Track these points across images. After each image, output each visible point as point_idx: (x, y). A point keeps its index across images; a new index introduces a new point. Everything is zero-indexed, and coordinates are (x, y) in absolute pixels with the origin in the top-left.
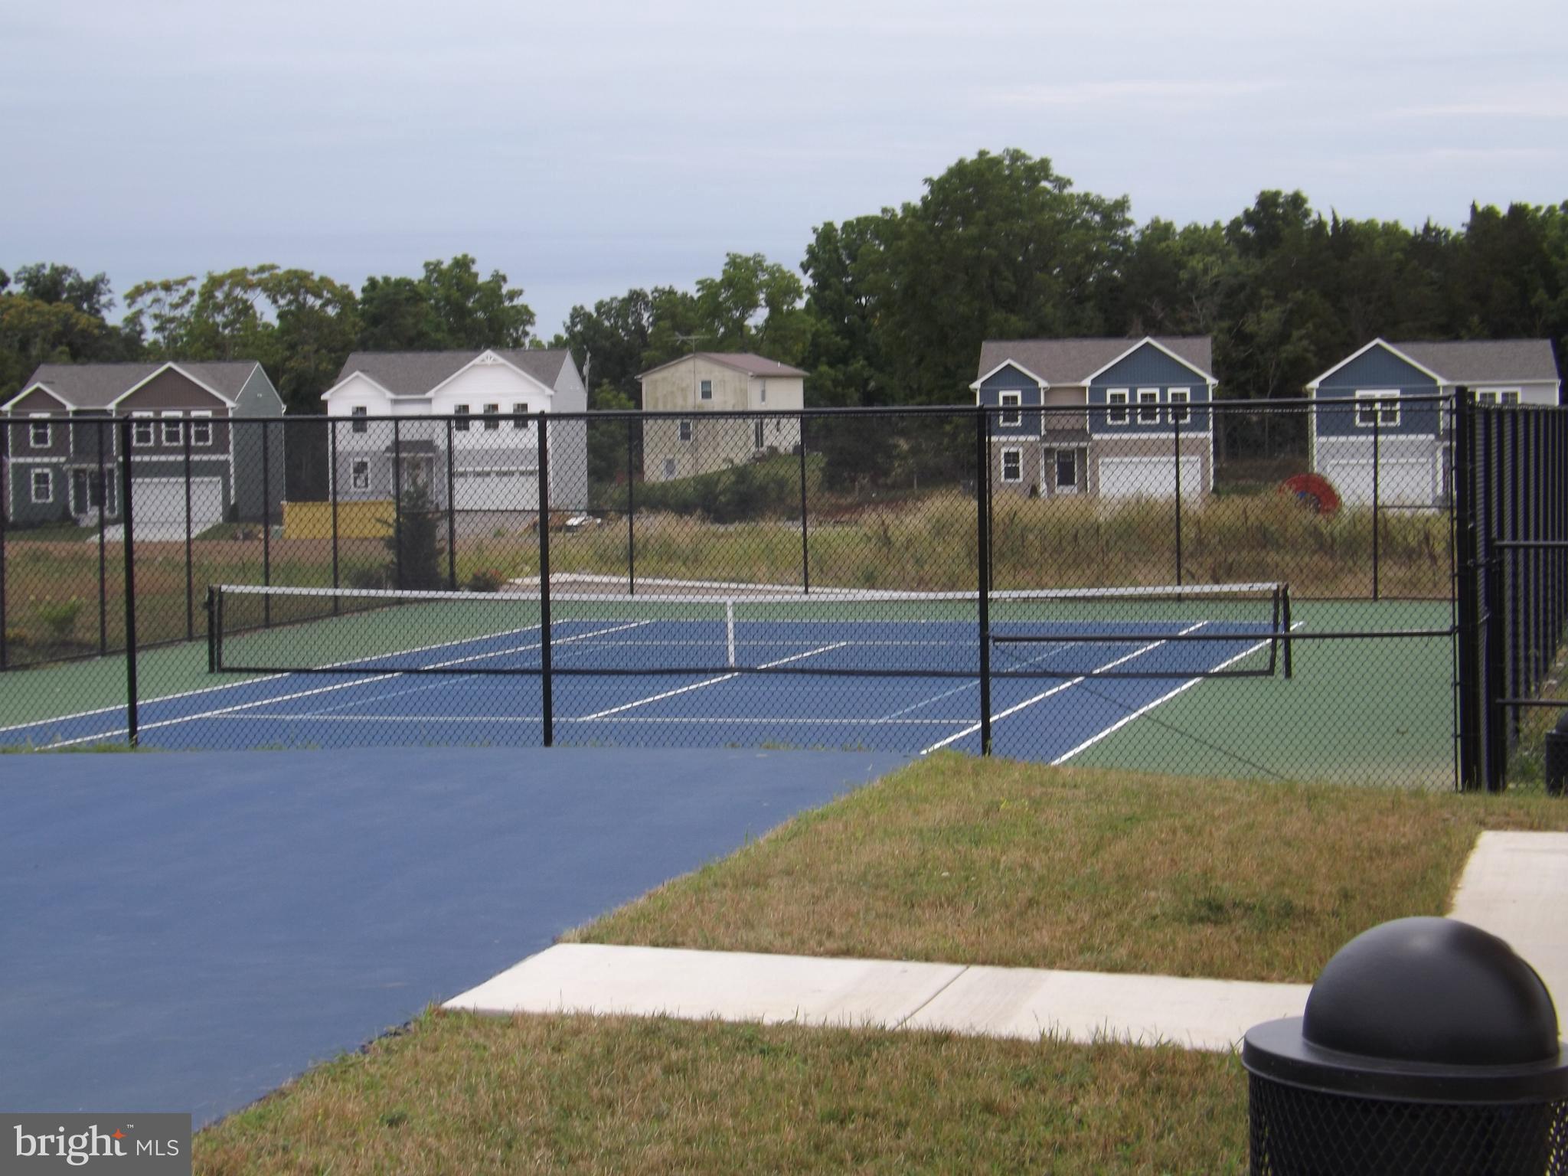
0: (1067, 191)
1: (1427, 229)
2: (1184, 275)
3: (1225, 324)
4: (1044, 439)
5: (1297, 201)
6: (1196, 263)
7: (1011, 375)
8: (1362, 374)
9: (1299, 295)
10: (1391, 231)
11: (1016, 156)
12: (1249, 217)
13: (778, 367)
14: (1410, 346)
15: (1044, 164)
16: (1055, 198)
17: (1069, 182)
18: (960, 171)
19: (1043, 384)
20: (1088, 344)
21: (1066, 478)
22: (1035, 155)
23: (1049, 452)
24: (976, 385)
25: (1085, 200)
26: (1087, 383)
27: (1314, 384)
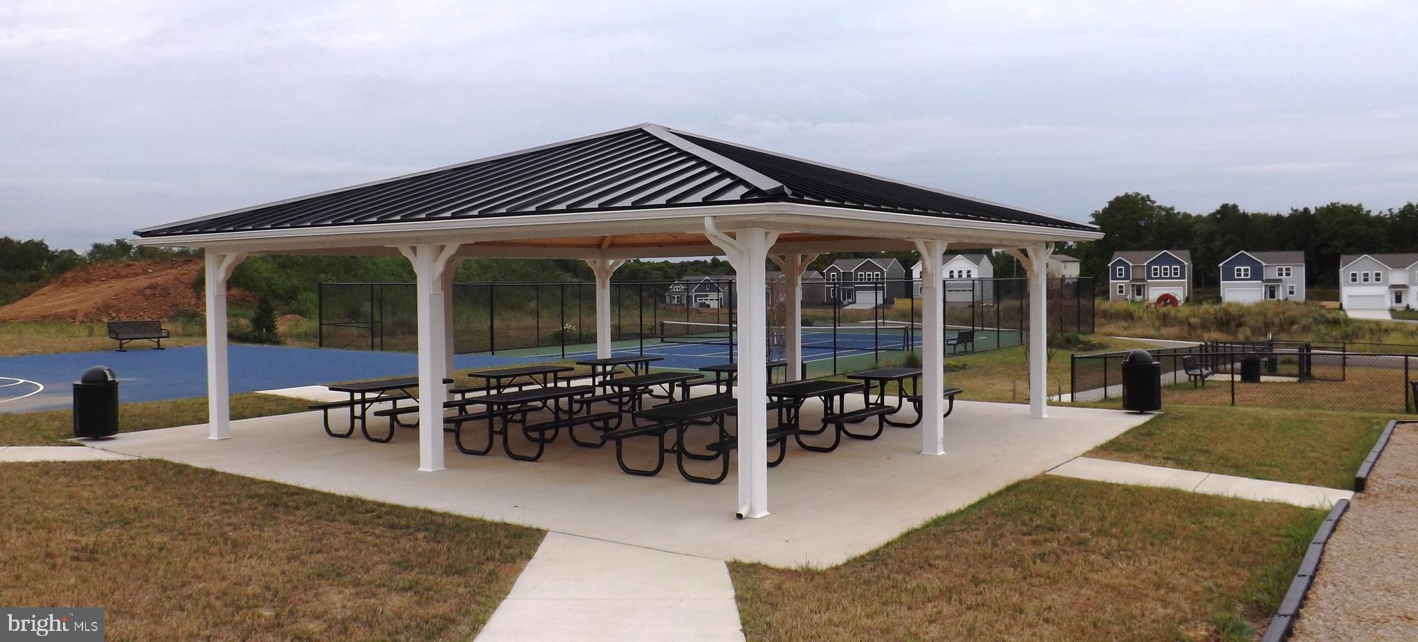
0: (1155, 204)
1: (1278, 215)
2: (1192, 230)
3: (1204, 245)
4: (1131, 281)
5: (1235, 207)
6: (1196, 227)
7: (1120, 262)
8: (1235, 262)
9: (1229, 236)
10: (1265, 216)
11: (1138, 194)
12: (1218, 212)
13: (1072, 259)
14: (1257, 253)
15: (1148, 196)
16: (1151, 207)
17: (1155, 202)
18: (1118, 199)
19: (1131, 264)
20: (1149, 252)
21: (1139, 294)
22: (1144, 194)
23: (1133, 285)
24: (1110, 265)
25: (1160, 207)
26: (1145, 264)
27: (1221, 265)
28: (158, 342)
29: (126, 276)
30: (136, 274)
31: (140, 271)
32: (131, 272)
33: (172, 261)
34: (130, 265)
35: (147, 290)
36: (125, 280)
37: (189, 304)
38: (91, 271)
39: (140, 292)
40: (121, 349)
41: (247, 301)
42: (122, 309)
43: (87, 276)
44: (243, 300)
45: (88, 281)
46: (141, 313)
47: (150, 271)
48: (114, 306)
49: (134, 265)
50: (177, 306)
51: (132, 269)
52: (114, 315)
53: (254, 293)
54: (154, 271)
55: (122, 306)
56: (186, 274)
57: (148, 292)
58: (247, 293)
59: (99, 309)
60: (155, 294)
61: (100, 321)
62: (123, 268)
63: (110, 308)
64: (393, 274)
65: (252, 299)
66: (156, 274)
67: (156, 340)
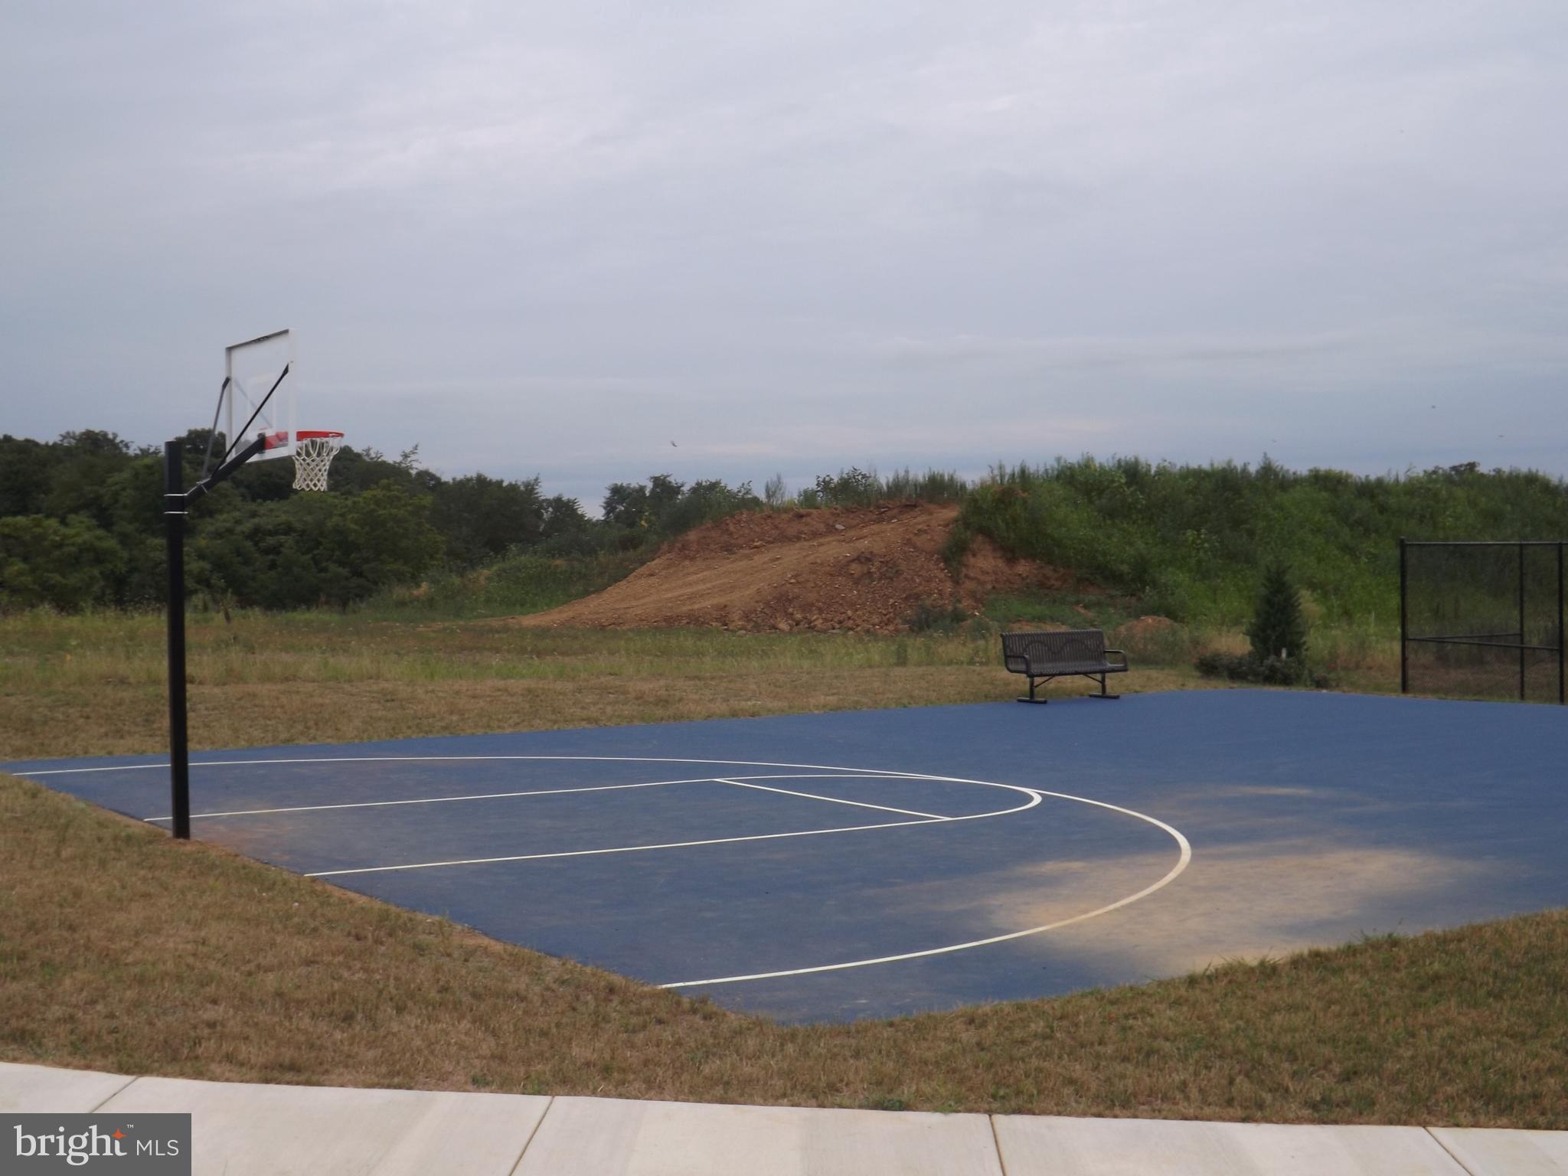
28: (1103, 682)
29: (799, 539)
30: (815, 535)
31: (822, 527)
32: (805, 529)
33: (878, 507)
34: (802, 516)
35: (854, 566)
36: (798, 545)
37: (940, 593)
38: (732, 528)
39: (841, 568)
40: (1031, 698)
41: (1049, 588)
42: (812, 605)
43: (726, 537)
44: (1042, 585)
45: (729, 549)
46: (850, 613)
47: (839, 526)
48: (797, 597)
49: (808, 515)
50: (917, 597)
51: (807, 524)
52: (799, 616)
53: (1062, 571)
54: (848, 528)
55: (812, 597)
56: (925, 532)
57: (856, 569)
58: (1048, 571)
59: (767, 604)
60: (869, 573)
61: (774, 627)
62: (789, 521)
63: (790, 601)
64: (1319, 530)
65: (1058, 584)
66: (852, 533)
67: (1099, 677)
